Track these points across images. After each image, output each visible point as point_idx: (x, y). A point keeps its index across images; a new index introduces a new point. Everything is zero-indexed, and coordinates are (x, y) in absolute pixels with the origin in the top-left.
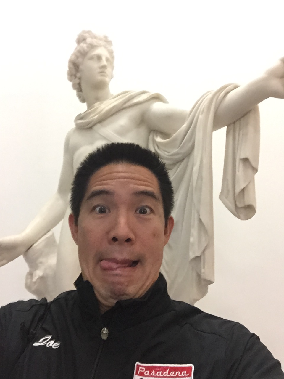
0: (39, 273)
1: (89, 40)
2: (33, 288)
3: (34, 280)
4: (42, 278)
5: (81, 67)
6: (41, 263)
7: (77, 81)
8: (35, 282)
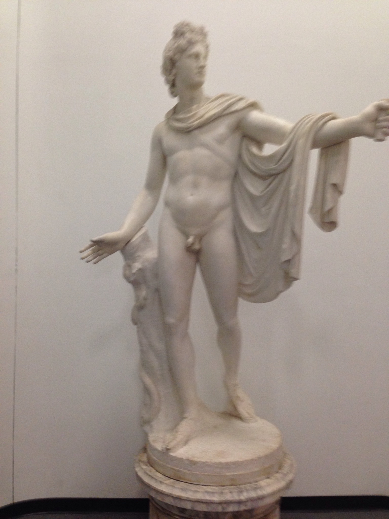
0: (137, 266)
1: (188, 35)
2: (132, 279)
3: (134, 271)
4: (140, 270)
5: (177, 64)
6: (139, 256)
7: (171, 78)
8: (134, 274)
